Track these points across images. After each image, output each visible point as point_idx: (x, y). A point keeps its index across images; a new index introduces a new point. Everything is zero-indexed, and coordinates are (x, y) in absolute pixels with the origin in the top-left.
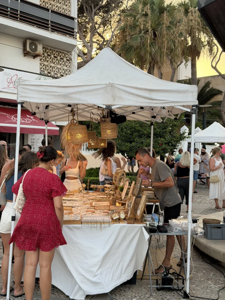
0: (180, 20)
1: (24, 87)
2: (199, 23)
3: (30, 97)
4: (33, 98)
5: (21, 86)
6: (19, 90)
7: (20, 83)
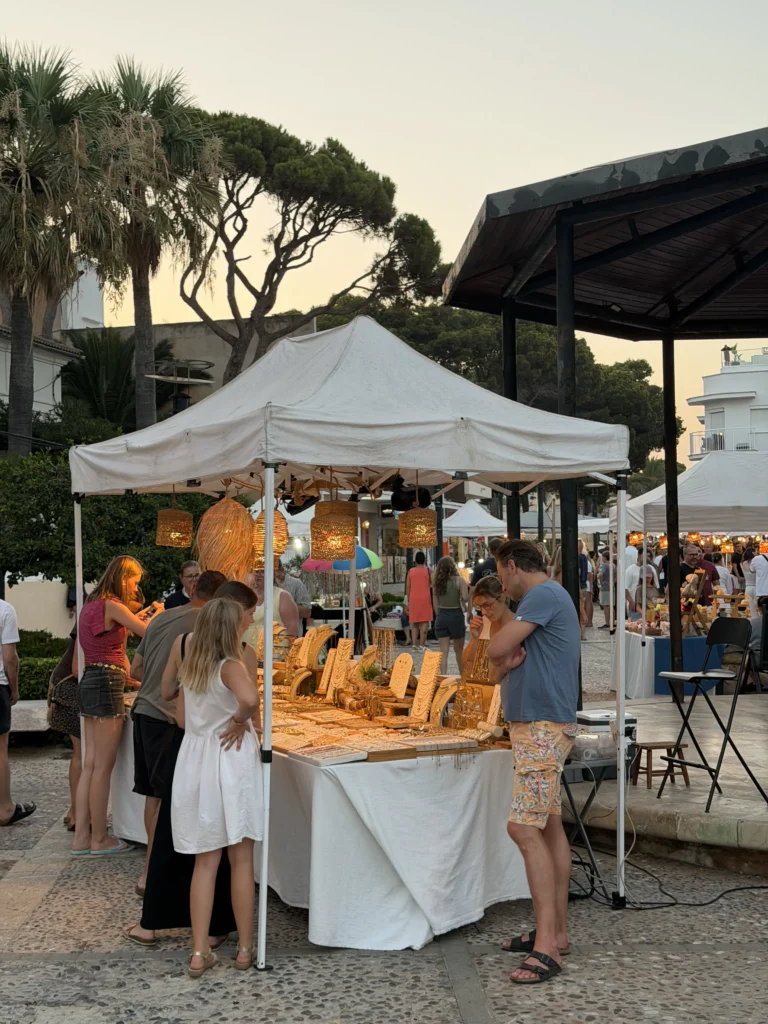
0: (118, 150)
1: (281, 423)
2: (162, 163)
3: (293, 451)
4: (300, 452)
5: (276, 422)
6: (269, 432)
7: (274, 415)
